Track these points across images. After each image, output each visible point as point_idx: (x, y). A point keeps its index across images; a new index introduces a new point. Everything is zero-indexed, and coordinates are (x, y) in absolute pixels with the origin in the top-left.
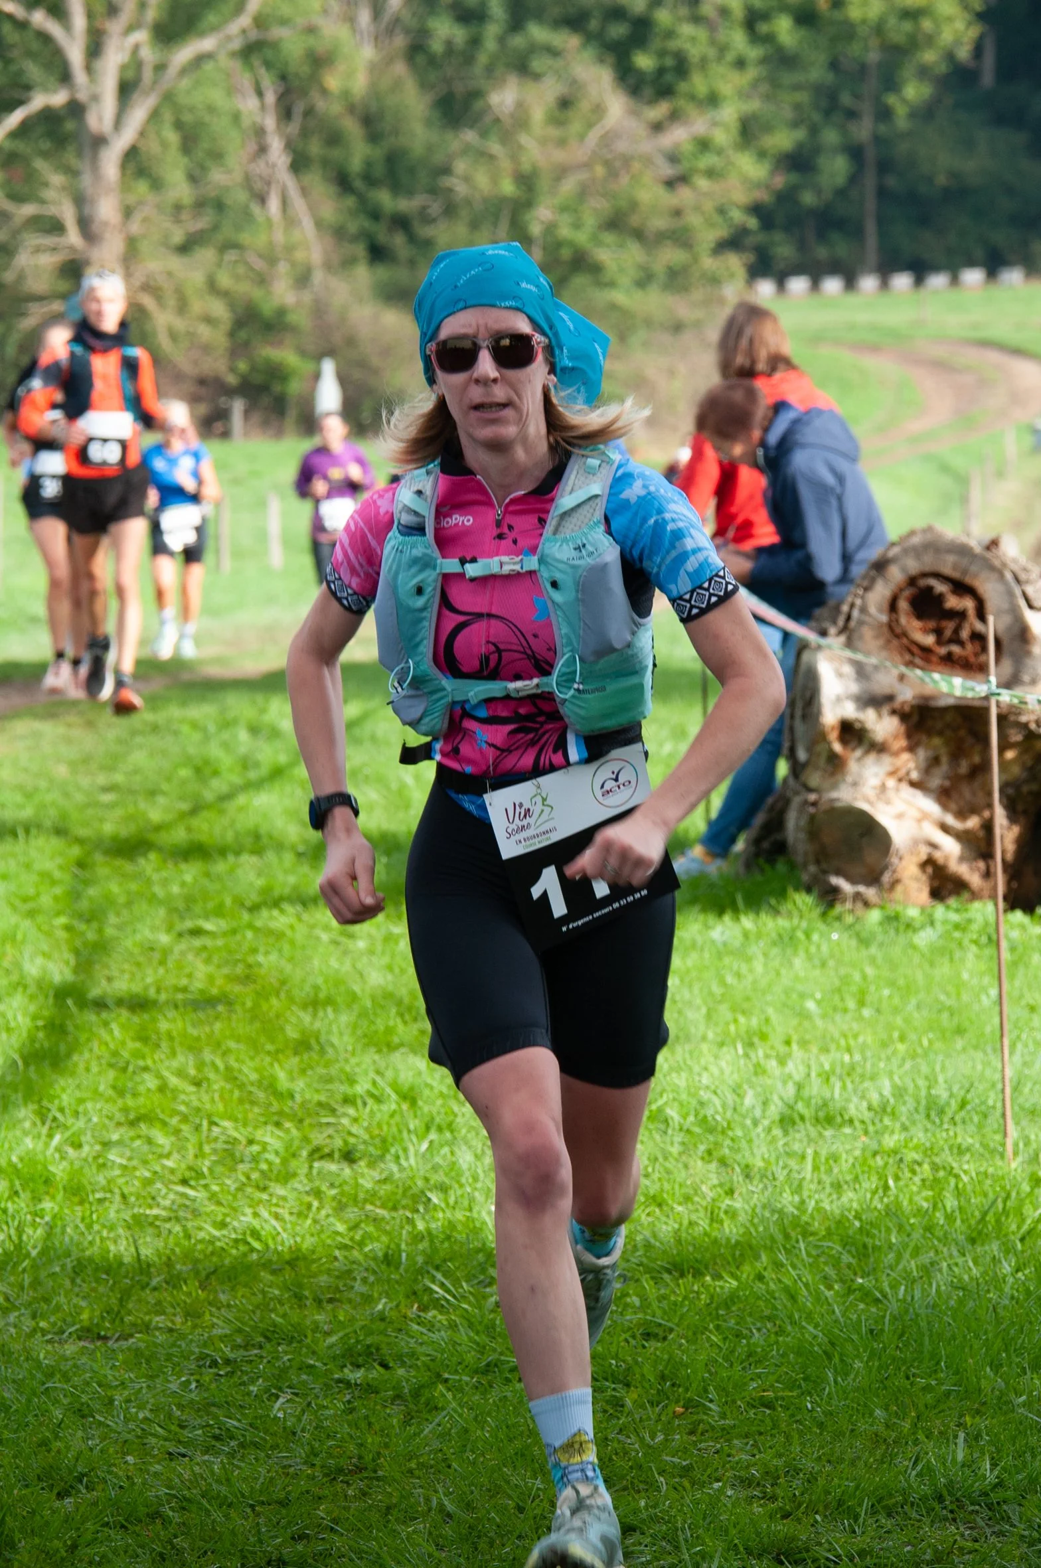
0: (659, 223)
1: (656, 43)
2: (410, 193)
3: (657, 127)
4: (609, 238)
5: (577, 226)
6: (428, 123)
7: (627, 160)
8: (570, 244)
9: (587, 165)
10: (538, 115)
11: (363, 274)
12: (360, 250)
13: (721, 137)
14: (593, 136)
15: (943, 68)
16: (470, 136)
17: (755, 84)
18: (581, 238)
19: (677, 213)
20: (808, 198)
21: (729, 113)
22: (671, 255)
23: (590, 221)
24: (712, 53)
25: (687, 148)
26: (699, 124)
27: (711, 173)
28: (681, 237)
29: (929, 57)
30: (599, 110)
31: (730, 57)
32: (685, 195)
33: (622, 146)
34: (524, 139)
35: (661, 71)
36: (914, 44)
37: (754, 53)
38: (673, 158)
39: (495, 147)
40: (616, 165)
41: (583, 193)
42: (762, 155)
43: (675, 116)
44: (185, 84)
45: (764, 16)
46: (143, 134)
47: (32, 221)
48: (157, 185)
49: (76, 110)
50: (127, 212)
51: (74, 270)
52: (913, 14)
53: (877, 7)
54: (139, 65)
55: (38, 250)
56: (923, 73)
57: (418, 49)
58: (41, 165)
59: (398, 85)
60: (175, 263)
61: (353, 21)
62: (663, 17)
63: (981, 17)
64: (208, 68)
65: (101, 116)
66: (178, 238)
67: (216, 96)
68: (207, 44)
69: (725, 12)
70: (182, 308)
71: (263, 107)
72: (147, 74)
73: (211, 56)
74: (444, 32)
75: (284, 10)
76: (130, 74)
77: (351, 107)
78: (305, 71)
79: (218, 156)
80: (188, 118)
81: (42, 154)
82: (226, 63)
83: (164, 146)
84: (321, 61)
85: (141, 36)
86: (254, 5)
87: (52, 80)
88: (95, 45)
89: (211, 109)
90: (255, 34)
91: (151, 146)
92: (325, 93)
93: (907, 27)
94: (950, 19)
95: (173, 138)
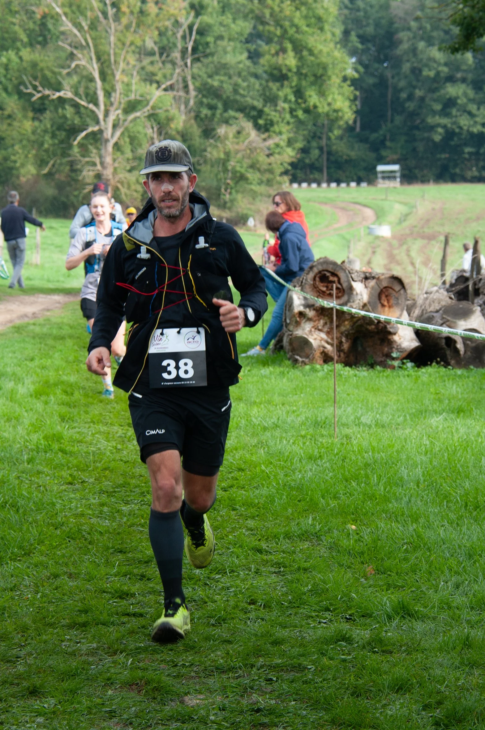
0: (265, 167)
1: (264, 117)
3: (265, 140)
4: (251, 170)
5: (242, 167)
6: (200, 137)
7: (256, 149)
8: (240, 172)
9: (245, 150)
10: (231, 135)
13: (283, 144)
14: (247, 142)
15: (345, 126)
16: (211, 141)
17: (292, 129)
18: (243, 170)
19: (270, 164)
20: (307, 161)
21: (285, 137)
22: (268, 176)
23: (245, 165)
24: (280, 120)
25: (272, 146)
26: (276, 139)
27: (279, 153)
28: (271, 171)
29: (341, 123)
30: (248, 134)
31: (285, 121)
32: (272, 159)
33: (254, 145)
34: (227, 142)
35: (266, 125)
36: (337, 119)
37: (292, 120)
38: (269, 149)
39: (219, 144)
40: (252, 150)
41: (243, 157)
42: (294, 149)
43: (269, 137)
44: (131, 125)
45: (295, 110)
46: (119, 139)
47: (87, 162)
48: (123, 153)
49: (101, 131)
50: (114, 160)
51: (98, 176)
52: (336, 111)
53: (326, 109)
54: (119, 120)
55: (89, 171)
56: (339, 127)
57: (197, 117)
58: (91, 147)
59: (191, 126)
60: (128, 175)
61: (179, 109)
62: (266, 110)
63: (355, 112)
64: (138, 120)
65: (108, 133)
66: (128, 168)
67: (140, 129)
68: (138, 114)
69: (284, 109)
70: (129, 187)
71: (153, 132)
72: (121, 122)
73: (139, 117)
74: (205, 111)
75: (160, 105)
76: (116, 122)
77: (178, 132)
78: (165, 122)
79: (140, 145)
80: (132, 134)
81: (91, 144)
82: (143, 119)
83: (125, 142)
84: (170, 120)
85: (119, 111)
86: (151, 103)
87: (93, 123)
88: (107, 114)
89: (138, 132)
90: (151, 112)
91: (122, 142)
92: (171, 128)
93: (335, 114)
94: (347, 113)
95: (127, 140)
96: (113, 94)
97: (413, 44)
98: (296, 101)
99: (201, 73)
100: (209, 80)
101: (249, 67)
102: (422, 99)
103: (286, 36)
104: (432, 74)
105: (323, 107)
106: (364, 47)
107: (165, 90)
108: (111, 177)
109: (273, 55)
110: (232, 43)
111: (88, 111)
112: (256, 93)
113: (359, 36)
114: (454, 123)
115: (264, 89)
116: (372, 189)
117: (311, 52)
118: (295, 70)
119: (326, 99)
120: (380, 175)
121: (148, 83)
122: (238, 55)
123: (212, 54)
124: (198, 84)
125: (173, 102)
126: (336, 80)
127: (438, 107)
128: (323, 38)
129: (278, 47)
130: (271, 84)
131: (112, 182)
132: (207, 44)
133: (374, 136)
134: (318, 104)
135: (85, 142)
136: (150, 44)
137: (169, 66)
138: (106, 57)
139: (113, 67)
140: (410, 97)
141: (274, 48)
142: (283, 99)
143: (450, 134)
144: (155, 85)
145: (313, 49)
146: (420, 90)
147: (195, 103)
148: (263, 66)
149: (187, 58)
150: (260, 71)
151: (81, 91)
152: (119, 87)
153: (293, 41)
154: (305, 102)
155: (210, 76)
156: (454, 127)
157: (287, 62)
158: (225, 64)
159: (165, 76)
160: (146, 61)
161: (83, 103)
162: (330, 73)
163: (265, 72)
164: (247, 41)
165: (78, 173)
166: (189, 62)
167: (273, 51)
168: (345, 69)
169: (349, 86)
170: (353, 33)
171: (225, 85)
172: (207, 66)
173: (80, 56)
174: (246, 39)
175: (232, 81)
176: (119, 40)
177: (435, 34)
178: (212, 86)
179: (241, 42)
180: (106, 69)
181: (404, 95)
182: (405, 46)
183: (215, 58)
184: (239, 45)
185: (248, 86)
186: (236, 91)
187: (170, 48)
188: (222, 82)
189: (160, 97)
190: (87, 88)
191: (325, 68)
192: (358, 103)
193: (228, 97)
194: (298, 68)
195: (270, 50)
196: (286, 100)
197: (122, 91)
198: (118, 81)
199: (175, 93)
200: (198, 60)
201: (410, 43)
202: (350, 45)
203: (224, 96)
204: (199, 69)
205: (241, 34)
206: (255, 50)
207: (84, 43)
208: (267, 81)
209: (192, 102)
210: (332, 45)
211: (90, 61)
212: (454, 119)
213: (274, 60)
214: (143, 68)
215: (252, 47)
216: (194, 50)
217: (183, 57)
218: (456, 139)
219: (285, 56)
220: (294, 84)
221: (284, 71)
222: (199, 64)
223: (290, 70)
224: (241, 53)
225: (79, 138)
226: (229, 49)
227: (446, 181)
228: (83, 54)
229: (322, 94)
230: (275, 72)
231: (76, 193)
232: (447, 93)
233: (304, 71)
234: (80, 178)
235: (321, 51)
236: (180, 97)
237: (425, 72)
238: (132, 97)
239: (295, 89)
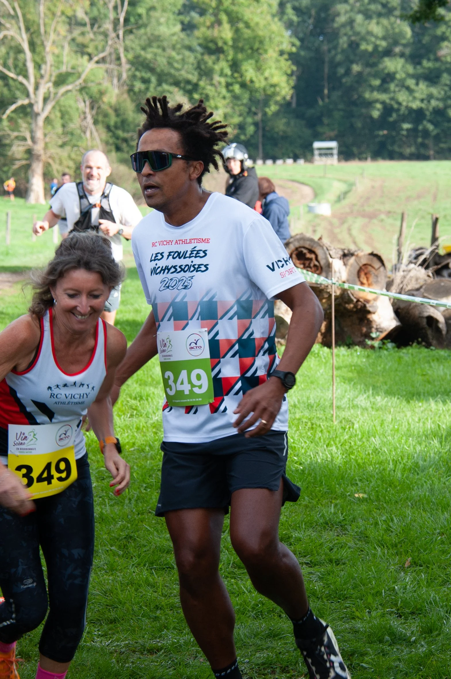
1: (200, 91)
2: (128, 132)
6: (134, 112)
11: (114, 154)
12: (113, 148)
15: (282, 102)
17: (228, 104)
24: (216, 95)
29: (278, 98)
31: (221, 96)
36: (274, 94)
37: (228, 95)
44: (63, 99)
45: (231, 84)
46: (50, 113)
47: (17, 138)
48: (53, 127)
49: (31, 105)
50: (45, 135)
51: (29, 152)
52: (274, 86)
53: (263, 83)
54: (50, 93)
55: (19, 146)
56: (276, 103)
57: (131, 90)
58: (20, 121)
59: (125, 101)
60: (59, 150)
61: (112, 82)
62: (202, 83)
63: (293, 88)
64: (69, 94)
65: (38, 107)
66: (60, 142)
67: (72, 102)
68: (70, 87)
69: (220, 83)
70: (61, 163)
71: (85, 106)
72: (52, 96)
73: (70, 91)
74: (138, 86)
75: (92, 78)
76: (47, 95)
77: (111, 107)
78: (98, 96)
79: (71, 120)
80: (63, 109)
81: (20, 118)
82: (75, 93)
83: (56, 116)
84: (102, 93)
85: (50, 85)
86: (83, 77)
87: (24, 97)
88: (37, 87)
89: (70, 107)
90: (83, 85)
91: (52, 116)
92: (103, 102)
93: (272, 89)
94: (284, 88)
95: (58, 114)
96: (43, 67)
97: (350, 18)
98: (232, 75)
99: (134, 46)
100: (142, 53)
101: (182, 40)
102: (360, 74)
103: (221, 8)
104: (370, 48)
105: (260, 82)
106: (300, 19)
107: (97, 62)
108: (42, 152)
109: (208, 28)
110: (165, 15)
111: (17, 83)
112: (190, 66)
113: (294, 8)
114: (392, 99)
115: (199, 63)
116: (308, 166)
117: (247, 25)
118: (230, 43)
119: (262, 74)
120: (316, 152)
121: (79, 55)
122: (171, 27)
123: (145, 26)
124: (130, 56)
125: (105, 74)
126: (272, 54)
127: (377, 82)
128: (259, 11)
129: (213, 19)
130: (206, 58)
131: (43, 157)
132: (140, 16)
133: (310, 112)
134: (254, 79)
135: (13, 115)
136: (81, 15)
137: (101, 37)
138: (35, 28)
139: (43, 38)
140: (348, 72)
141: (209, 19)
142: (219, 72)
143: (388, 110)
144: (86, 57)
145: (249, 22)
146: (357, 64)
147: (128, 77)
148: (198, 38)
149: (119, 29)
150: (195, 44)
151: (10, 62)
152: (50, 59)
153: (228, 13)
154: (241, 76)
155: (144, 49)
156: (393, 103)
157: (223, 35)
158: (159, 36)
159: (96, 48)
160: (76, 32)
161: (12, 75)
162: (267, 45)
163: (200, 45)
164: (180, 13)
165: (7, 148)
166: (121, 33)
167: (208, 23)
168: (282, 43)
169: (287, 60)
170: (289, 6)
171: (158, 58)
172: (140, 38)
173: (8, 25)
174: (179, 10)
175: (166, 54)
176: (49, 9)
177: (373, 7)
178: (146, 59)
179: (174, 13)
180: (35, 40)
181: (341, 71)
182: (342, 19)
183: (148, 29)
184: (172, 17)
185: (183, 60)
186: (170, 64)
187: (101, 19)
188: (155, 55)
189: (92, 70)
190: (16, 59)
191: (261, 42)
192: (294, 78)
193: (162, 71)
194: (234, 40)
195: (205, 22)
196: (222, 74)
197: (53, 63)
198: (48, 53)
199: (107, 66)
200: (131, 32)
201: (348, 16)
202: (285, 18)
203: (158, 70)
204: (132, 41)
205: (174, 5)
206: (189, 22)
207: (12, 12)
208: (202, 54)
209: (125, 76)
210: (269, 18)
211: (18, 31)
212: (392, 95)
213: (209, 33)
214: (73, 40)
215: (187, 19)
216: (127, 20)
217: (115, 29)
218: (394, 115)
219: (221, 29)
220: (230, 58)
221: (220, 44)
222: (131, 37)
223: (225, 43)
224: (174, 25)
225: (8, 112)
226: (162, 20)
227: (384, 158)
228: (11, 24)
229: (259, 69)
230: (212, 46)
231: (5, 169)
232: (386, 68)
233: (240, 45)
234: (10, 153)
235: (257, 24)
236: (112, 70)
237: (363, 46)
238: (64, 69)
239: (230, 63)
